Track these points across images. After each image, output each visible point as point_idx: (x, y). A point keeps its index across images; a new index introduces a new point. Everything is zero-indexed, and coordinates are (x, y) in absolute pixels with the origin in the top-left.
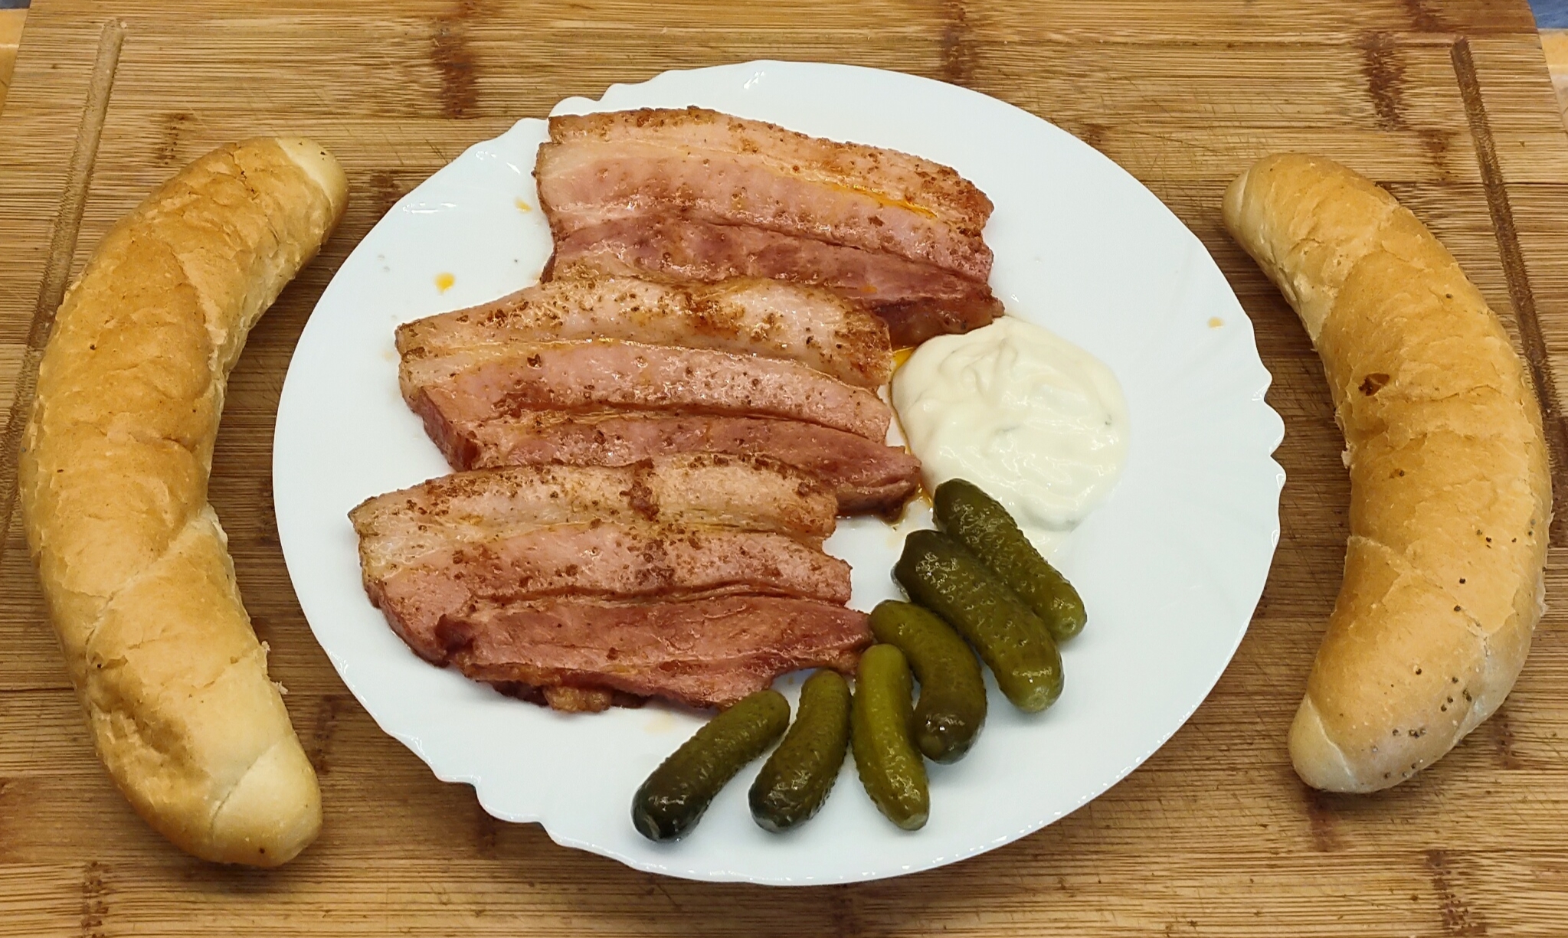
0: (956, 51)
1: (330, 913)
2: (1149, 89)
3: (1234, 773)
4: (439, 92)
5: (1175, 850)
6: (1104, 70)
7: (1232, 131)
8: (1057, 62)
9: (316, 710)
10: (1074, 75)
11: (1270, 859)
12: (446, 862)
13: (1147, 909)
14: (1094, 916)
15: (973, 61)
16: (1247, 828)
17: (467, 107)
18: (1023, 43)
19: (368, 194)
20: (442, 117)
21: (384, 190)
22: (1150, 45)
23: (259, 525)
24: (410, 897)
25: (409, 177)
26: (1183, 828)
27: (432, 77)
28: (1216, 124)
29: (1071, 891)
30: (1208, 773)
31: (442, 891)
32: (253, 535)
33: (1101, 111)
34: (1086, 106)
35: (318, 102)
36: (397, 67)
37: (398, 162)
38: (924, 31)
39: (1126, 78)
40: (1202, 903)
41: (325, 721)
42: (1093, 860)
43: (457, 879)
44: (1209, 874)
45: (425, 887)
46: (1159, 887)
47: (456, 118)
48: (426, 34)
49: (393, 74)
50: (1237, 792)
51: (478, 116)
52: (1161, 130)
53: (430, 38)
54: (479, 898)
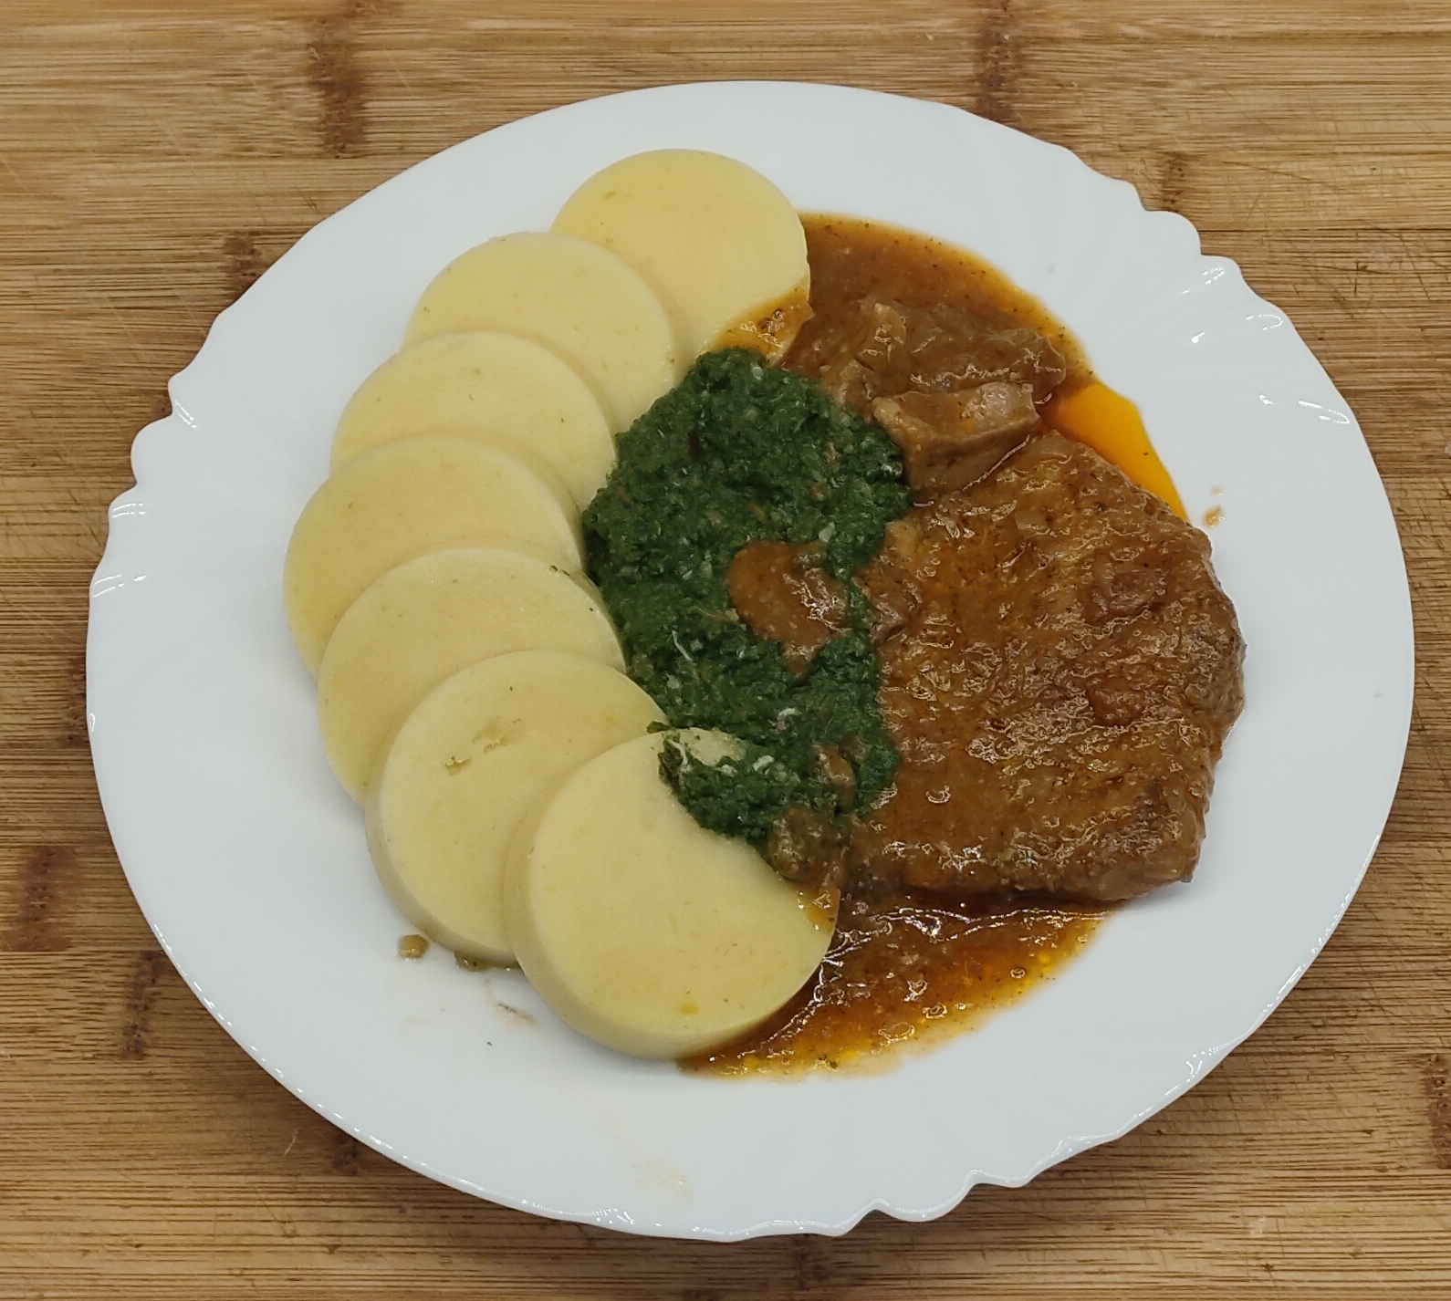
0: (997, 53)
1: (140, 1249)
2: (1254, 101)
3: (1332, 1058)
4: (315, 122)
5: (1247, 1165)
6: (1192, 76)
7: (1361, 159)
8: (1128, 66)
9: (132, 971)
10: (1151, 84)
11: (1374, 1178)
12: (293, 1179)
13: (1208, 1247)
14: (1137, 1256)
15: (1017, 67)
16: (1344, 1135)
17: (352, 142)
18: (1085, 40)
19: (219, 264)
20: (319, 156)
21: (241, 258)
22: (1253, 40)
23: (66, 719)
24: (244, 1227)
25: (274, 239)
26: (1260, 1134)
27: (309, 102)
28: (1338, 149)
29: (1108, 1222)
30: (1295, 1058)
31: (286, 1219)
32: (59, 733)
33: (1186, 133)
34: (1167, 127)
35: (161, 139)
36: (263, 87)
37: (259, 220)
38: (955, 26)
39: (1222, 87)
40: (1281, 1239)
41: (143, 986)
42: (1137, 1179)
43: (305, 1203)
44: (1291, 1200)
45: (265, 1213)
46: (1225, 1217)
47: (337, 157)
48: (304, 41)
49: (258, 97)
50: (1332, 1085)
51: (365, 155)
52: (1263, 159)
53: (309, 46)
54: (332, 1228)
